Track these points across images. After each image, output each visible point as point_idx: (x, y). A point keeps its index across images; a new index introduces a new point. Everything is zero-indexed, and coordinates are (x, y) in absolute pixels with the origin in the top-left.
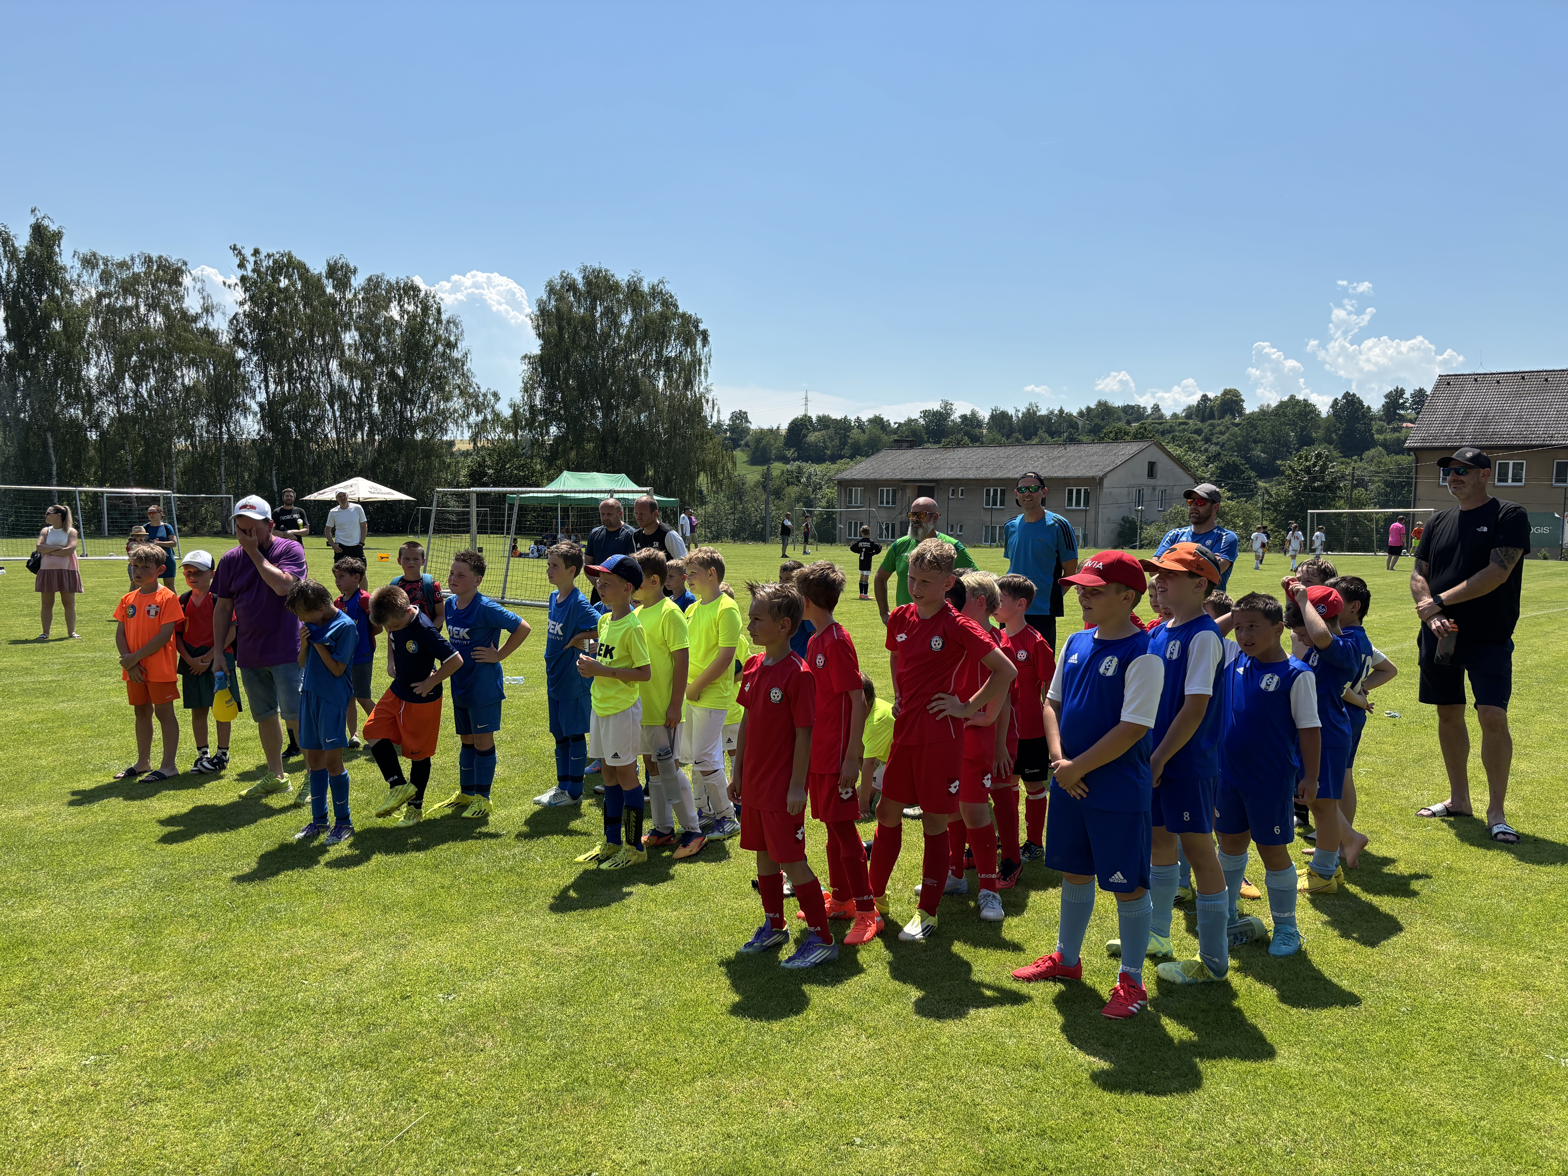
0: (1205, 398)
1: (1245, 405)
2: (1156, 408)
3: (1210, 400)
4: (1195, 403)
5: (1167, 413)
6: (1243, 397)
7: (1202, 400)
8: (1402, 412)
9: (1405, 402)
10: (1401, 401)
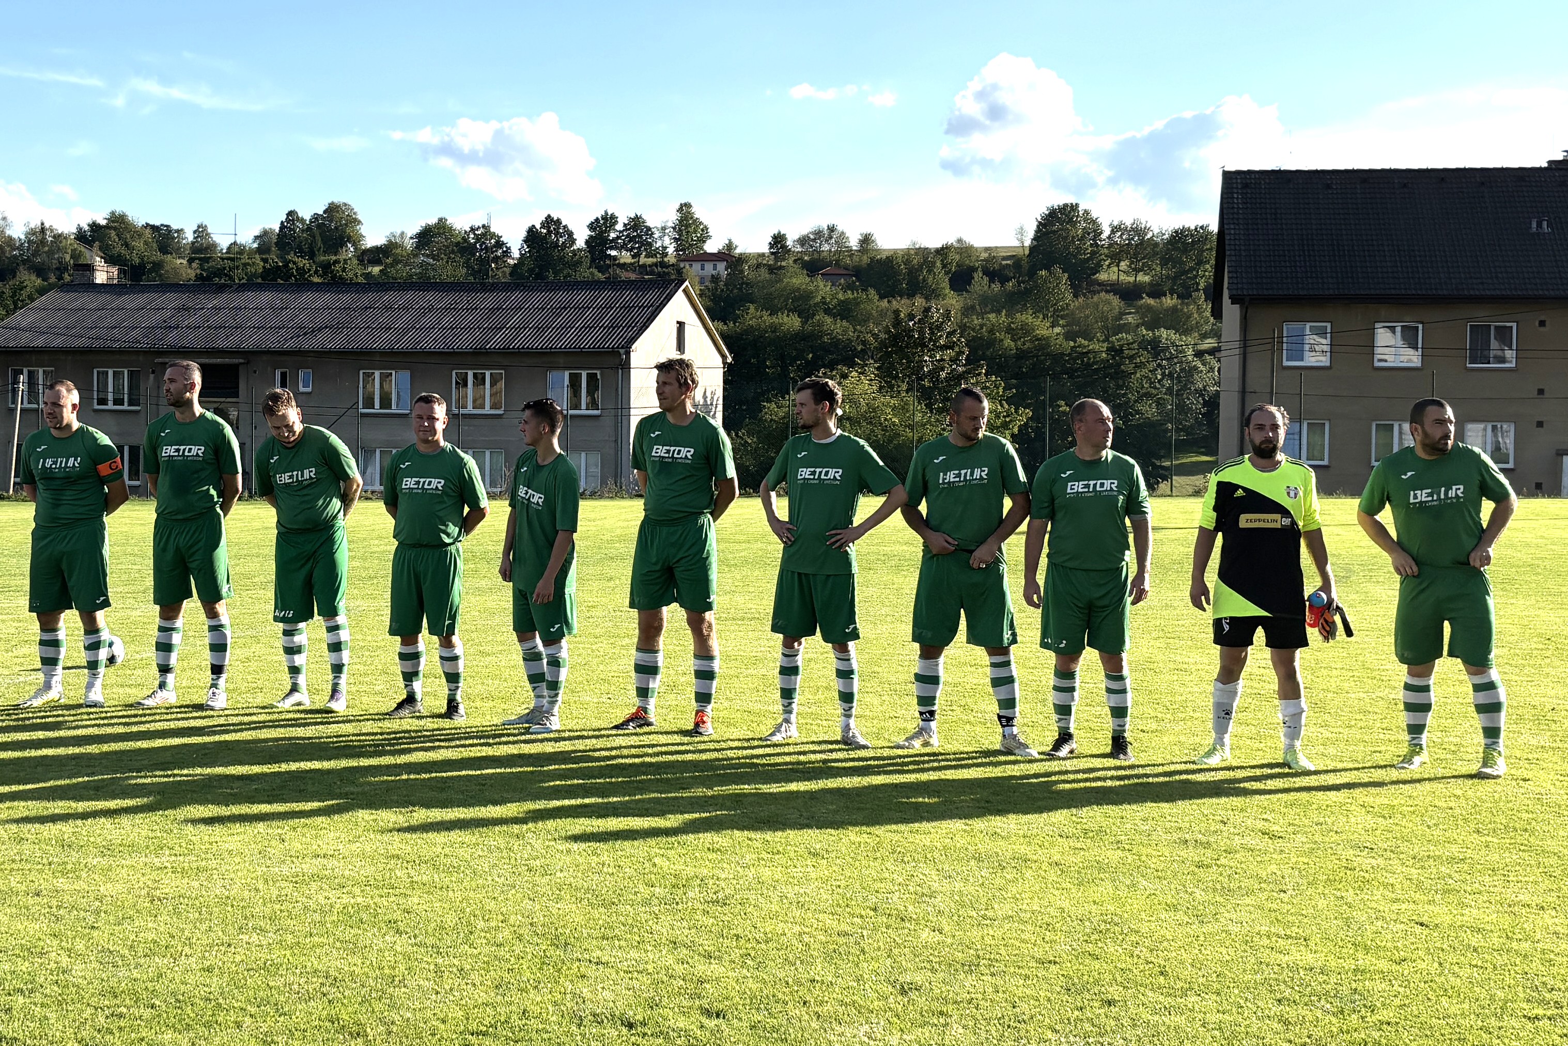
0: (292, 215)
1: (364, 230)
2: (201, 231)
3: (302, 221)
4: (276, 228)
5: (223, 242)
6: (359, 217)
7: (288, 220)
8: (614, 253)
9: (618, 238)
10: (613, 235)
